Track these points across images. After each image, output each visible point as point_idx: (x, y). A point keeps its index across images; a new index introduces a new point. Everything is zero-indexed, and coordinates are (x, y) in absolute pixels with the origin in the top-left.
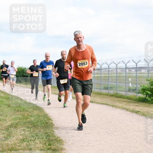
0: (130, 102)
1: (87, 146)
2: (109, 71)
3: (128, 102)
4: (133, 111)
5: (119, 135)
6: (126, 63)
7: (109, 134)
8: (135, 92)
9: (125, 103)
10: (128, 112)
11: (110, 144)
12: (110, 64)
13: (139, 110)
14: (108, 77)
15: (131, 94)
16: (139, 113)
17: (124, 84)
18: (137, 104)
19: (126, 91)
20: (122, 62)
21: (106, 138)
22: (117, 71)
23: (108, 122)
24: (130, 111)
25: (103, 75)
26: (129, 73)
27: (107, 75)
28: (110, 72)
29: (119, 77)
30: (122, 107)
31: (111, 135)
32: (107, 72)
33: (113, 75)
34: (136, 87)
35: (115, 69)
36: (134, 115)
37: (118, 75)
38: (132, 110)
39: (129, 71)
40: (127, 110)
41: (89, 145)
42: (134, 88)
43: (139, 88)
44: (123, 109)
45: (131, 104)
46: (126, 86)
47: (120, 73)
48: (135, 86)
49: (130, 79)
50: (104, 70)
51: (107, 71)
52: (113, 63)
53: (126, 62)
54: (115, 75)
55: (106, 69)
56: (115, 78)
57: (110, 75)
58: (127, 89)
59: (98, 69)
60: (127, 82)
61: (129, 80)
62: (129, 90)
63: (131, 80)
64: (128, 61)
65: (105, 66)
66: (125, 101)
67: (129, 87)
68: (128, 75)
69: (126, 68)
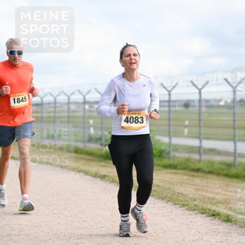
0: (91, 160)
1: (18, 236)
2: (55, 107)
3: (87, 160)
4: (95, 176)
5: (71, 216)
6: (84, 94)
7: (55, 214)
8: (100, 142)
9: (83, 162)
10: (88, 177)
11: (58, 230)
12: (58, 95)
13: (106, 174)
14: (55, 117)
15: (94, 147)
16: (107, 178)
17: (82, 130)
18: (103, 164)
19: (84, 142)
20: (77, 92)
21: (50, 222)
22: (69, 108)
23: (53, 193)
24: (90, 175)
25: (45, 115)
26: (90, 111)
27: (52, 115)
28: (57, 109)
29: (73, 117)
30: (77, 168)
31: (59, 215)
32: (53, 109)
33: (62, 114)
34: (102, 134)
35: (66, 104)
36: (98, 181)
37: (71, 114)
38: (94, 174)
39: (90, 107)
40: (86, 173)
41: (22, 233)
42: (98, 137)
43: (106, 136)
44: (80, 171)
45: (92, 163)
46: (84, 133)
47: (74, 111)
48: (100, 133)
49: (91, 122)
50: (47, 106)
51: (51, 107)
52: (62, 94)
53: (84, 91)
54: (66, 114)
55: (50, 104)
56: (66, 120)
57: (57, 115)
58: (87, 138)
59: (37, 105)
60: (86, 126)
61: (89, 123)
62: (91, 140)
63: (94, 123)
64: (88, 91)
65: (48, 99)
66: (83, 159)
67: (90, 134)
68: (87, 114)
69: (85, 102)
